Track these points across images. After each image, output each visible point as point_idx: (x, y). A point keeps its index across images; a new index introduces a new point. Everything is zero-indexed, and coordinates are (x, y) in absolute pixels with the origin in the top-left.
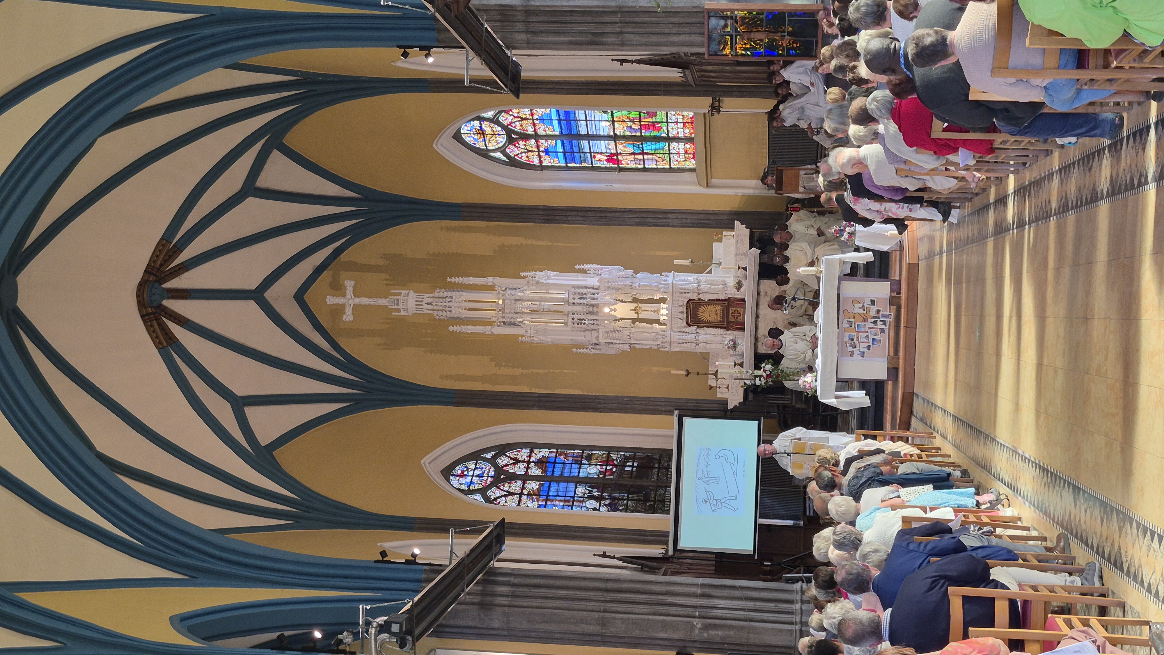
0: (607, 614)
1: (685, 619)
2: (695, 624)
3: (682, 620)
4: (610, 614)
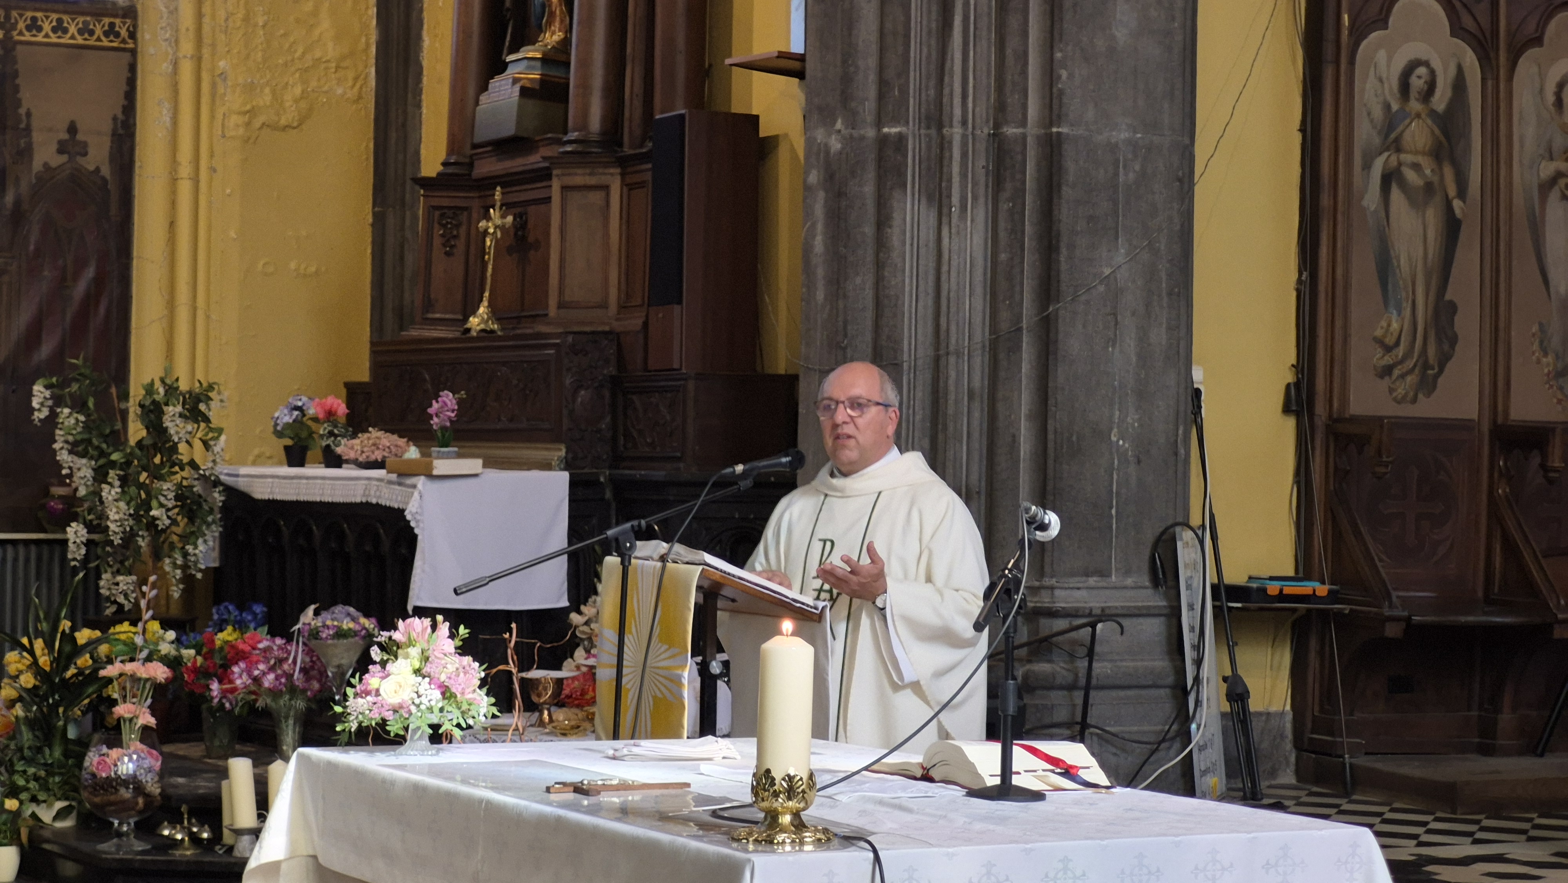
1: (872, 77)
2: (839, 125)
3: (861, 63)
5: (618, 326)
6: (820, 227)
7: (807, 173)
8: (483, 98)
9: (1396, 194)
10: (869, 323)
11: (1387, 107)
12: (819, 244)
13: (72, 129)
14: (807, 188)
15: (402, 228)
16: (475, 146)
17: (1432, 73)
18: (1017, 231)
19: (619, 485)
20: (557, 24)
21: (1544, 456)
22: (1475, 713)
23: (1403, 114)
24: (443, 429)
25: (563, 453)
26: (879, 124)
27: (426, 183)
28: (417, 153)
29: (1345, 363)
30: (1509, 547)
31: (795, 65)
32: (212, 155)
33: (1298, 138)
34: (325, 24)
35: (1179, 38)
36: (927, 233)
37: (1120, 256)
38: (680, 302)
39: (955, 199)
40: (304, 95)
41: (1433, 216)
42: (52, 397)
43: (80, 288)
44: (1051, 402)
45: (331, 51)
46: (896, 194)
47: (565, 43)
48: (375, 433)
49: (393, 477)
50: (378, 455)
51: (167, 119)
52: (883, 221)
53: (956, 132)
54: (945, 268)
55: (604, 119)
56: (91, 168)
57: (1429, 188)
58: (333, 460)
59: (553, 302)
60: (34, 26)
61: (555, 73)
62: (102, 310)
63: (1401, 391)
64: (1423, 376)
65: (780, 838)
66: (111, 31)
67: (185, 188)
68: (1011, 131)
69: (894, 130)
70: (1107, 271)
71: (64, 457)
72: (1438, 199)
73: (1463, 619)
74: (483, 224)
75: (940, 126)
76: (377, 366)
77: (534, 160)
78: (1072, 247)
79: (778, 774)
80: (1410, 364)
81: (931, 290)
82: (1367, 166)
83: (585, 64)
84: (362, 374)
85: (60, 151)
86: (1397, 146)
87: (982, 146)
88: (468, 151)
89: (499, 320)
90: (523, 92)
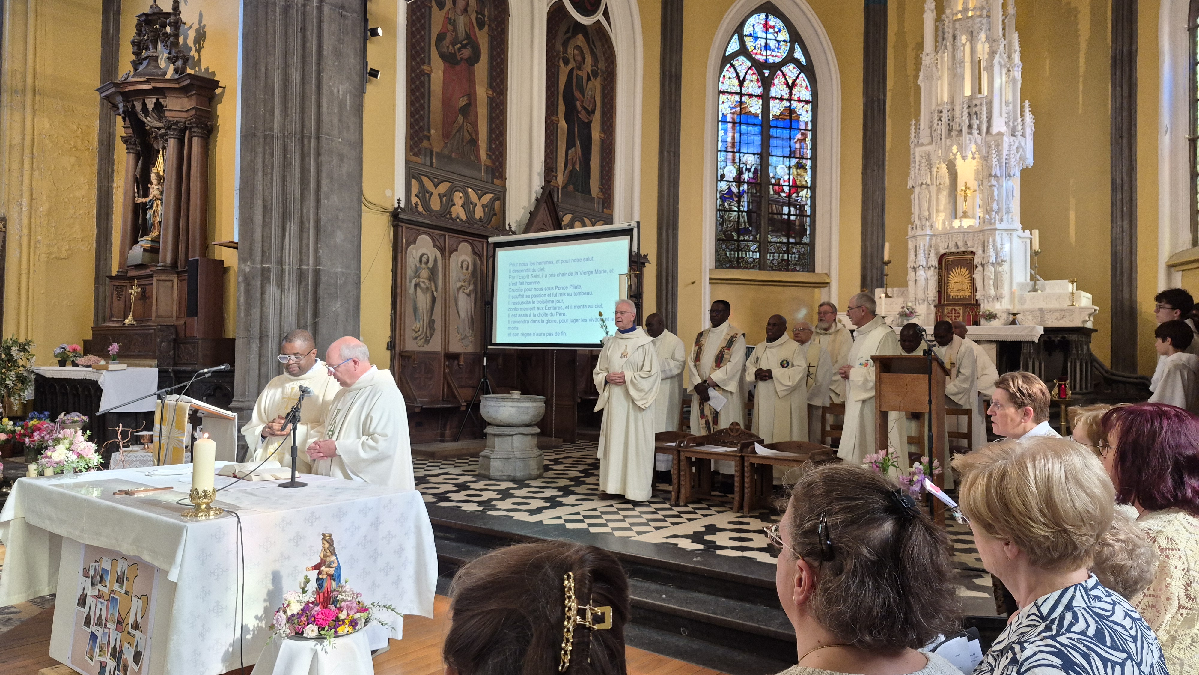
0: (261, 140)
1: (260, 249)
2: (249, 263)
3: (256, 245)
4: (261, 145)
5: (176, 323)
6: (242, 294)
7: (238, 278)
8: (130, 251)
9: (418, 290)
10: (258, 324)
11: (416, 266)
12: (242, 299)
14: (238, 282)
15: (105, 291)
16: (128, 266)
17: (428, 257)
18: (306, 296)
19: (176, 372)
20: (156, 230)
21: (458, 362)
22: (439, 431)
23: (420, 268)
24: (114, 355)
25: (156, 362)
26: (262, 263)
27: (111, 278)
28: (110, 268)
29: (404, 336)
30: (449, 386)
31: (235, 245)
32: (34, 267)
34: (77, 227)
35: (356, 243)
36: (278, 297)
37: (338, 304)
38: (197, 316)
39: (286, 287)
40: (69, 249)
41: (428, 296)
45: (79, 235)
46: (267, 285)
47: (159, 235)
48: (89, 356)
49: (95, 370)
50: (90, 363)
52: (263, 293)
53: (286, 267)
54: (283, 307)
55: (172, 259)
57: (427, 288)
58: (75, 365)
59: (154, 315)
61: (156, 245)
63: (419, 344)
64: (426, 340)
65: (200, 514)
68: (304, 267)
69: (267, 266)
70: (334, 309)
72: (430, 292)
73: (437, 406)
74: (130, 291)
75: (282, 265)
76: (93, 334)
77: (147, 272)
79: (200, 490)
80: (422, 336)
81: (279, 313)
82: (410, 282)
83: (165, 242)
84: (89, 337)
86: (419, 277)
87: (295, 271)
88: (126, 268)
89: (136, 321)
90: (145, 250)
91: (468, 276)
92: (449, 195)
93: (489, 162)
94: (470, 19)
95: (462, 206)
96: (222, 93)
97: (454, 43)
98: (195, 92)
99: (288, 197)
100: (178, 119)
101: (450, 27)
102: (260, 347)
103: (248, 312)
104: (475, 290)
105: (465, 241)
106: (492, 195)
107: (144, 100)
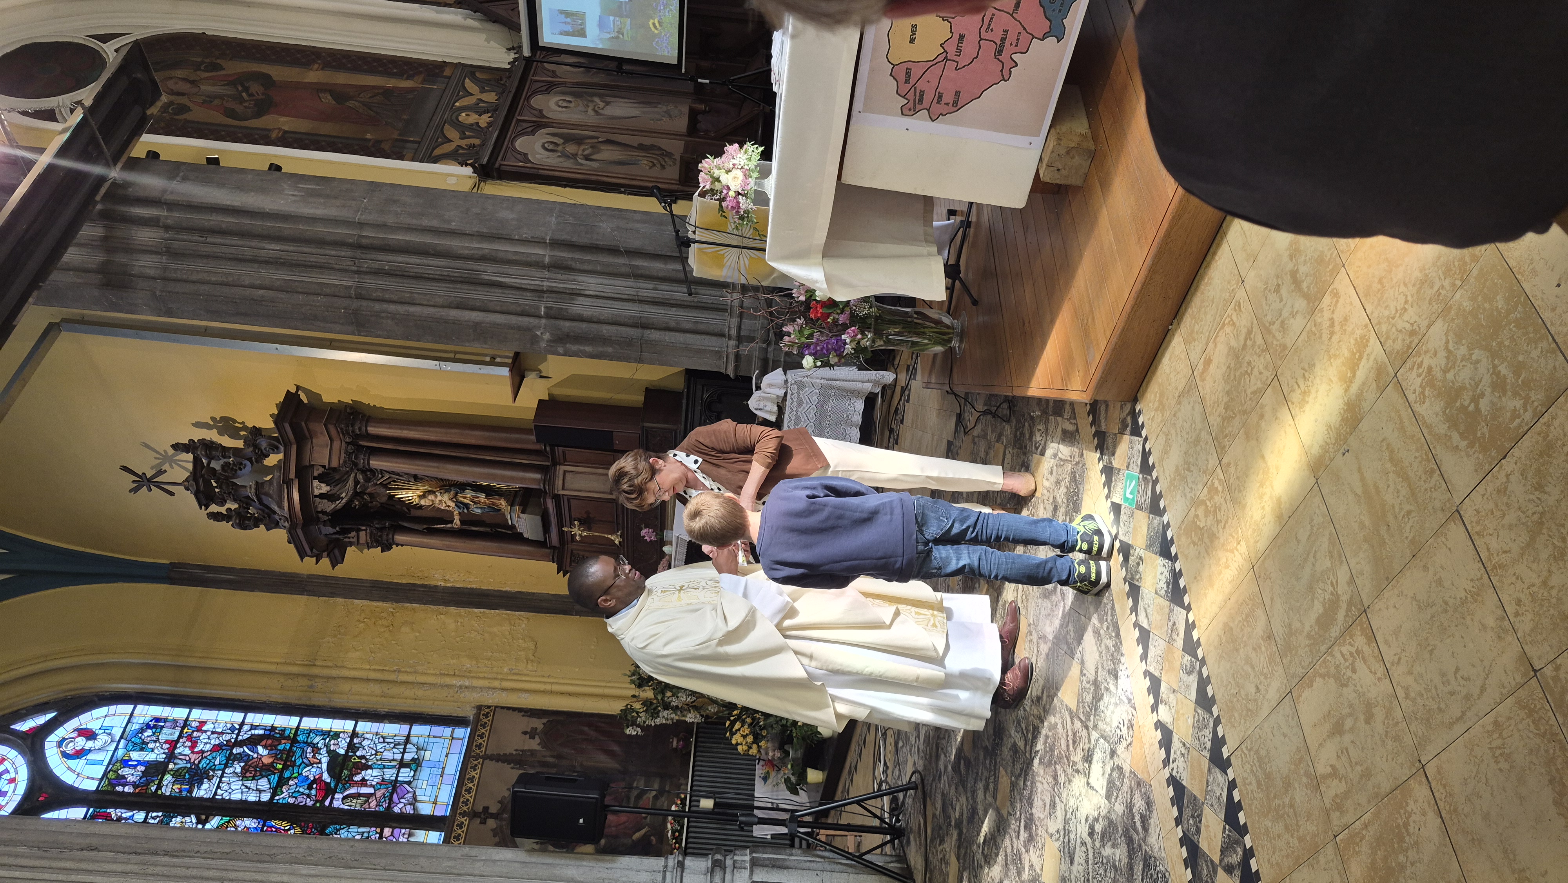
0: (364, 303)
1: (520, 319)
2: (539, 333)
3: (514, 322)
4: (371, 304)
8: (526, 537)
9: (593, 157)
10: (622, 329)
11: (558, 157)
12: (588, 349)
13: (525, 733)
16: (546, 542)
17: (547, 142)
18: (588, 261)
20: (497, 501)
23: (562, 152)
26: (539, 317)
32: (543, 676)
33: (568, 189)
34: (495, 630)
36: (587, 301)
37: (603, 225)
38: (612, 434)
40: (523, 639)
41: (603, 147)
42: (632, 725)
43: (593, 734)
44: (660, 253)
45: (506, 628)
46: (570, 313)
51: (526, 695)
52: (580, 319)
53: (546, 285)
54: (602, 294)
55: (537, 473)
56: (542, 726)
57: (592, 147)
60: (479, 746)
62: (603, 725)
63: (671, 163)
64: (666, 156)
66: (486, 715)
67: (555, 688)
68: (547, 260)
69: (543, 311)
70: (609, 230)
71: (658, 721)
72: (598, 145)
74: (577, 540)
75: (542, 291)
77: (552, 508)
78: (597, 240)
80: (661, 158)
81: (609, 302)
82: (581, 165)
85: (534, 738)
86: (575, 155)
87: (553, 274)
88: (548, 548)
90: (523, 512)
91: (580, 103)
92: (462, 129)
93: (419, 78)
94: (206, 79)
95: (480, 115)
96: (308, 392)
97: (242, 101)
98: (303, 424)
99: (446, 273)
100: (342, 452)
101: (217, 102)
102: (655, 329)
103: (605, 341)
104: (601, 96)
105: (528, 99)
106: (467, 80)
107: (316, 496)
